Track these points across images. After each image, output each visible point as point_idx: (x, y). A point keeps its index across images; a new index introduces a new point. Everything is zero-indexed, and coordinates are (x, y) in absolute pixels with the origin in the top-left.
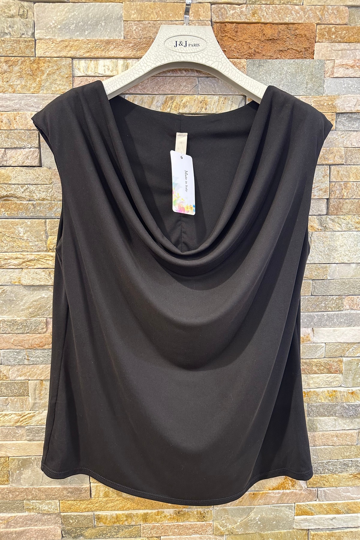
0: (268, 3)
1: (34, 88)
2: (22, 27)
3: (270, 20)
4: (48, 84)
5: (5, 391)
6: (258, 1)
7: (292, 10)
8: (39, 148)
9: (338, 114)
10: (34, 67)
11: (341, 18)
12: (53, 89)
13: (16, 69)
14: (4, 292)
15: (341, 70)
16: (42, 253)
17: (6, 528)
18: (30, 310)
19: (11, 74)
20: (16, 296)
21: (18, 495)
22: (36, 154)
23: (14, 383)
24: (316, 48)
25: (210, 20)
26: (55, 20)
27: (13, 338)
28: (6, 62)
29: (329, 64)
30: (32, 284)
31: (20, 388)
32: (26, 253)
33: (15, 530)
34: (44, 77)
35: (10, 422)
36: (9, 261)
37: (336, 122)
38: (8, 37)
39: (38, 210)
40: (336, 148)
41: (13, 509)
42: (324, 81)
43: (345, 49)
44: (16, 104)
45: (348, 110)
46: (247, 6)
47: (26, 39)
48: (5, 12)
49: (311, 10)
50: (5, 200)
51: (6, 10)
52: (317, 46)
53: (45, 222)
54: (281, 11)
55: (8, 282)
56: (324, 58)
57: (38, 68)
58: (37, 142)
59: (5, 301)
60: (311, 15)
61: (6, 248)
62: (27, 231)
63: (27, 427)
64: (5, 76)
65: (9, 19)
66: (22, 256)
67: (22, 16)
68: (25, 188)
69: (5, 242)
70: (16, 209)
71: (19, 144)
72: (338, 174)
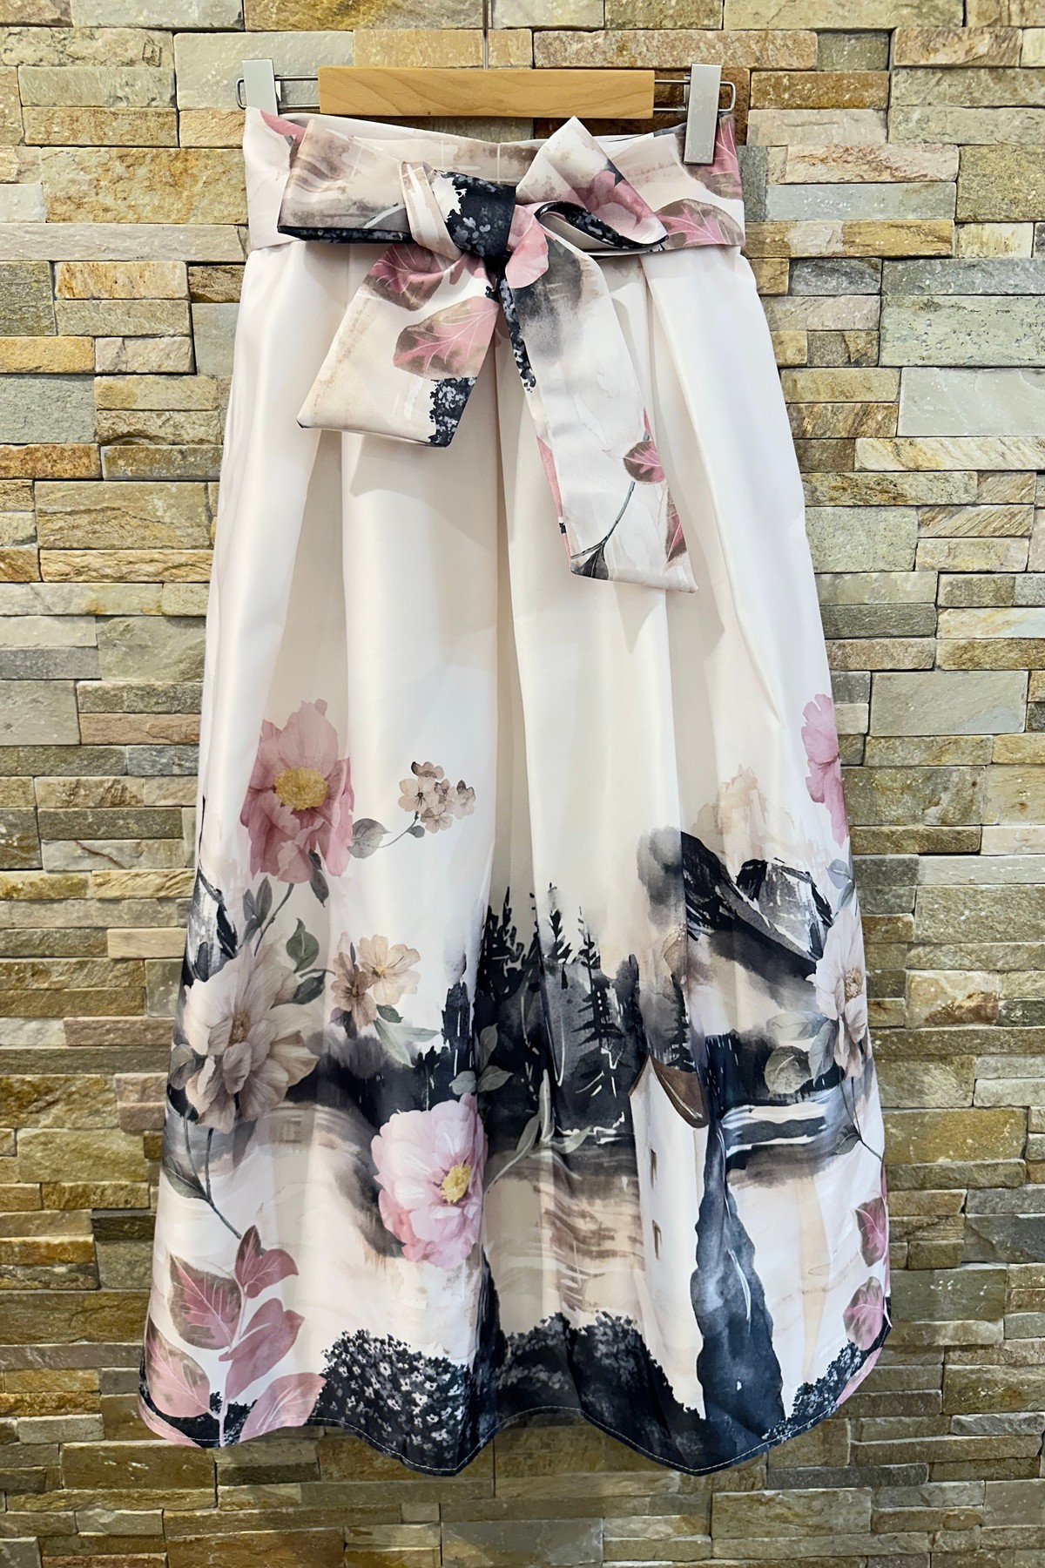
0: (651, 26)
1: (179, 211)
2: (151, 85)
3: (655, 64)
4: (206, 201)
5: (135, 828)
6: (630, 22)
7: (700, 40)
8: (192, 336)
9: (795, 261)
10: (177, 168)
11: (802, 56)
12: (216, 214)
13: (142, 171)
14: (127, 629)
15: (801, 166)
16: (202, 552)
17: (140, 1100)
18: (182, 666)
19: (132, 183)
20: (152, 638)
21: (163, 1035)
22: (187, 348)
23: (152, 810)
24: (749, 122)
25: (530, 63)
26: (217, 70)
27: (149, 722)
28: (121, 158)
29: (776, 156)
30: (184, 612)
31: (164, 822)
32: (171, 551)
33: (157, 1104)
34: (198, 188)
35: (145, 889)
36: (137, 566)
37: (791, 277)
38: (123, 104)
39: (192, 463)
40: (792, 333)
41: (153, 1063)
42: (766, 192)
43: (811, 123)
44: (143, 245)
45: (813, 252)
46: (607, 34)
47: (158, 110)
48: (115, 53)
49: (738, 39)
50: (125, 444)
51: (118, 50)
52: (753, 117)
53: (206, 488)
54: (677, 43)
55: (135, 610)
56: (767, 143)
57: (186, 170)
58: (187, 323)
59: (131, 648)
60: (739, 52)
61: (130, 540)
62: (170, 507)
63: (179, 900)
64: (120, 186)
65: (126, 68)
66: (161, 557)
67: (149, 61)
68: (164, 418)
69: (127, 527)
70: (147, 461)
71: (151, 327)
72: (795, 385)
